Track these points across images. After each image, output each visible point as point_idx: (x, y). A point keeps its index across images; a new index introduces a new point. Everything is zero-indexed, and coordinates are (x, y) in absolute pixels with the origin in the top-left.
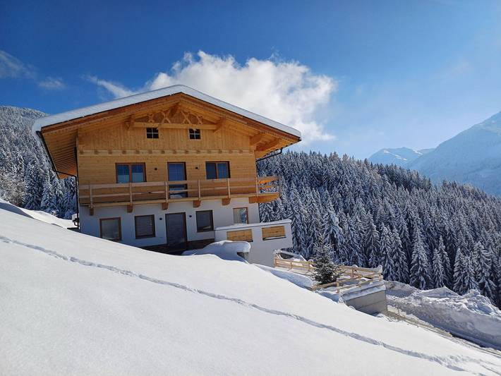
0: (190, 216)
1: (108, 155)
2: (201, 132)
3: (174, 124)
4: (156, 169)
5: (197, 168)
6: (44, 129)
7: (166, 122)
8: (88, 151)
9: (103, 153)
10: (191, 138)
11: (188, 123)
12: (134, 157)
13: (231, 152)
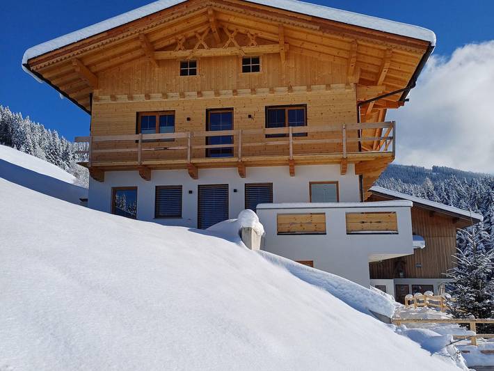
0: (235, 191)
1: (128, 101)
2: (261, 60)
3: (212, 50)
4: (189, 119)
5: (250, 116)
6: (32, 61)
7: (201, 47)
8: (103, 97)
9: (123, 98)
10: (244, 71)
11: (234, 46)
12: (160, 102)
13: (309, 89)
